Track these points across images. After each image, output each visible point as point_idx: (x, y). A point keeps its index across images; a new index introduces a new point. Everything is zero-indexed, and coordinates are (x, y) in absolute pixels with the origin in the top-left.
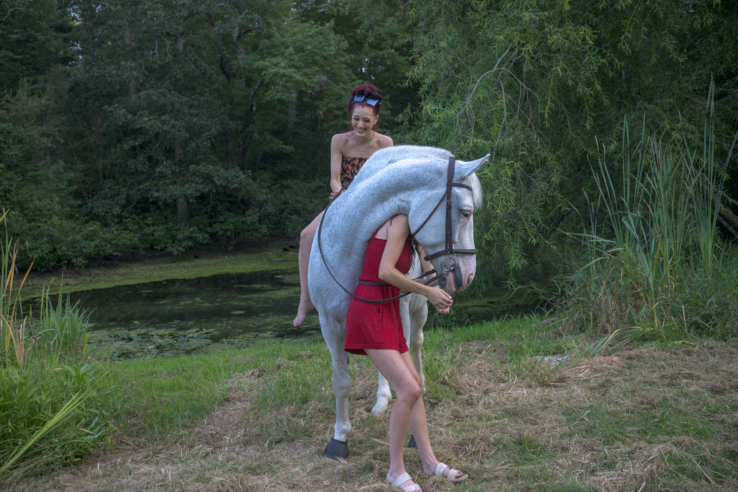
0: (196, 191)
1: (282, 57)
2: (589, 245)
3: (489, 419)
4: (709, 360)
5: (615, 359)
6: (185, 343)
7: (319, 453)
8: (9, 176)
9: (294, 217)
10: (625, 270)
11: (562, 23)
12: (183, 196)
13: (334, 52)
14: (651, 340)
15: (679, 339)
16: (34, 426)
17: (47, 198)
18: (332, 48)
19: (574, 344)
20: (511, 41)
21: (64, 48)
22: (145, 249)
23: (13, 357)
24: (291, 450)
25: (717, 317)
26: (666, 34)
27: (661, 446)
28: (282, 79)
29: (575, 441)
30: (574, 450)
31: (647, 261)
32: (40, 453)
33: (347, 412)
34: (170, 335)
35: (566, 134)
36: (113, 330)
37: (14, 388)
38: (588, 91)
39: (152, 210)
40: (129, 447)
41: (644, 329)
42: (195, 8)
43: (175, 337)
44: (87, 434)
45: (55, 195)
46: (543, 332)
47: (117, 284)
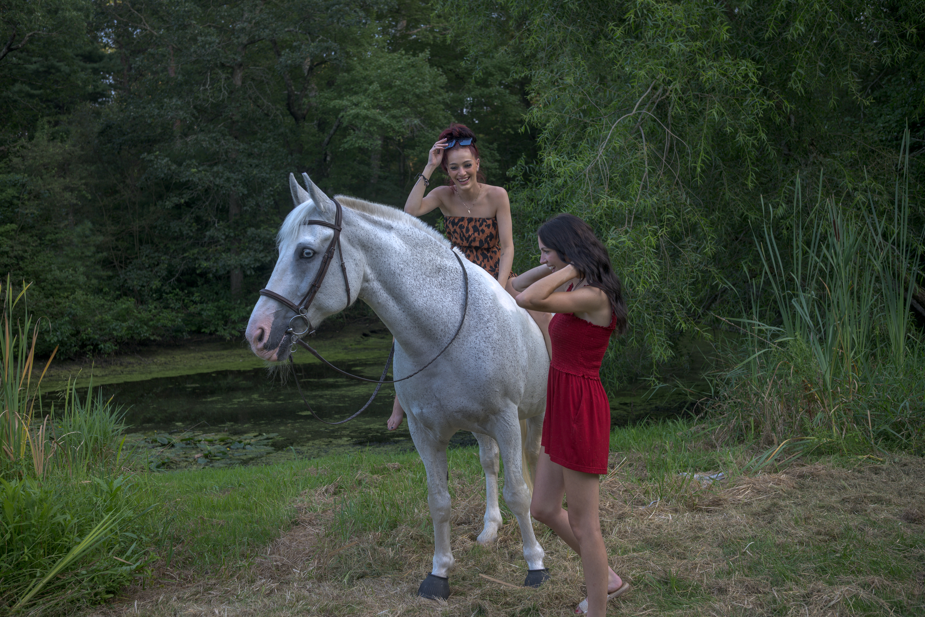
0: (255, 260)
1: (364, 95)
2: (749, 333)
3: (625, 552)
4: (901, 480)
5: (783, 477)
6: (240, 450)
7: (412, 591)
8: (23, 240)
10: (795, 366)
11: (717, 55)
12: (239, 267)
13: (429, 89)
14: (828, 454)
15: (864, 452)
16: (56, 553)
17: (70, 267)
18: (427, 84)
19: (731, 458)
20: (653, 77)
21: (94, 81)
22: (191, 333)
23: (30, 467)
24: (377, 587)
25: (912, 425)
26: (847, 70)
27: (844, 588)
28: (364, 122)
29: (735, 580)
30: (734, 592)
31: (824, 354)
32: (63, 587)
33: (448, 541)
34: (222, 440)
35: (721, 193)
36: (150, 433)
37: (32, 505)
38: (751, 140)
39: (199, 283)
40: (174, 581)
41: (820, 440)
42: (257, 33)
43: (227, 443)
44: (122, 564)
45: (79, 263)
46: (691, 442)
47: (155, 375)
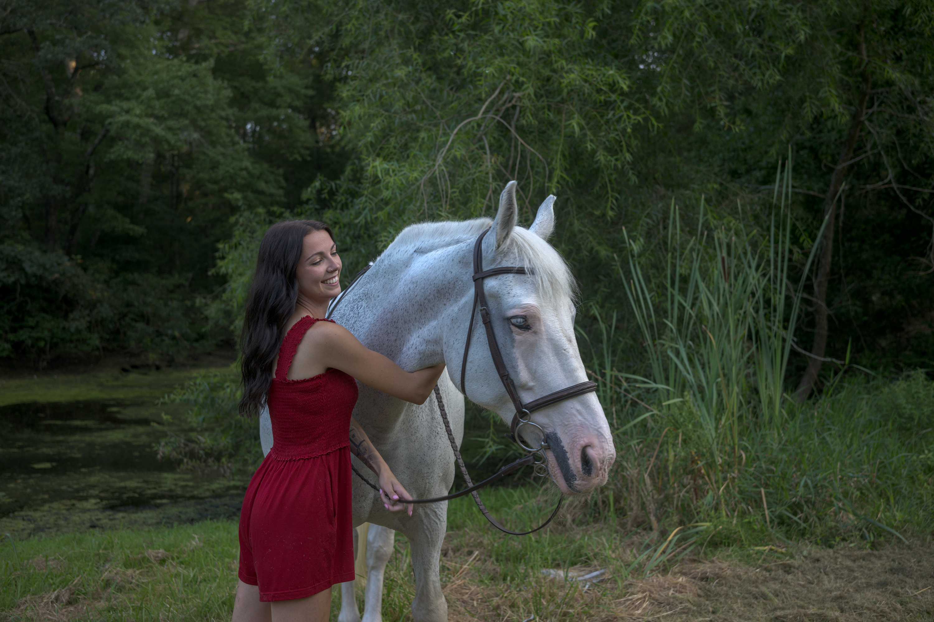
1: (136, 101)
5: (681, 579)
9: (140, 325)
10: (683, 433)
13: (212, 102)
14: (725, 545)
15: (763, 542)
18: (209, 96)
20: (502, 76)
26: (715, 91)
28: (135, 131)
35: (568, 223)
41: (716, 527)
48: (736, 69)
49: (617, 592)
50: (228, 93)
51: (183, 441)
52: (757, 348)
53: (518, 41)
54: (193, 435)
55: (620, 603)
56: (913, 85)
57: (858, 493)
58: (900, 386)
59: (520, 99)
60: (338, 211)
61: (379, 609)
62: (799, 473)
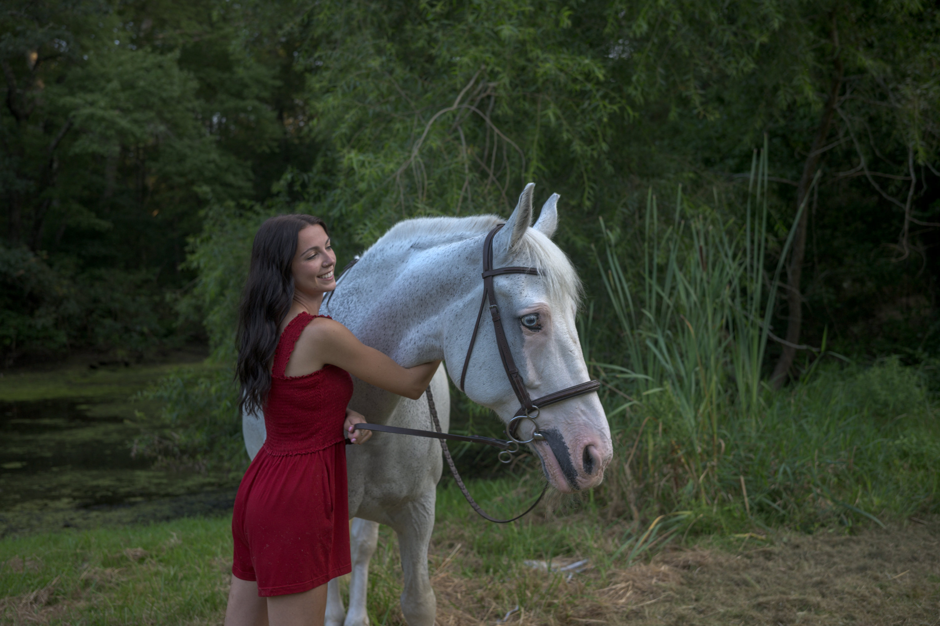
1: (101, 93)
5: (664, 568)
9: (108, 322)
10: (664, 423)
13: (178, 93)
14: (706, 534)
15: (743, 530)
18: (175, 87)
26: (689, 79)
28: (99, 124)
41: (697, 515)
48: (710, 58)
49: (600, 582)
50: (194, 84)
51: (156, 438)
52: (734, 338)
53: (492, 30)
54: (167, 432)
55: (603, 592)
56: (884, 71)
57: (835, 480)
58: (875, 372)
59: (495, 89)
60: (311, 204)
61: (364, 603)
62: (777, 461)
